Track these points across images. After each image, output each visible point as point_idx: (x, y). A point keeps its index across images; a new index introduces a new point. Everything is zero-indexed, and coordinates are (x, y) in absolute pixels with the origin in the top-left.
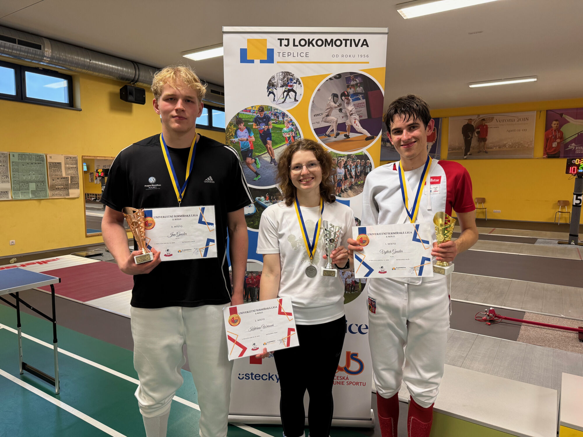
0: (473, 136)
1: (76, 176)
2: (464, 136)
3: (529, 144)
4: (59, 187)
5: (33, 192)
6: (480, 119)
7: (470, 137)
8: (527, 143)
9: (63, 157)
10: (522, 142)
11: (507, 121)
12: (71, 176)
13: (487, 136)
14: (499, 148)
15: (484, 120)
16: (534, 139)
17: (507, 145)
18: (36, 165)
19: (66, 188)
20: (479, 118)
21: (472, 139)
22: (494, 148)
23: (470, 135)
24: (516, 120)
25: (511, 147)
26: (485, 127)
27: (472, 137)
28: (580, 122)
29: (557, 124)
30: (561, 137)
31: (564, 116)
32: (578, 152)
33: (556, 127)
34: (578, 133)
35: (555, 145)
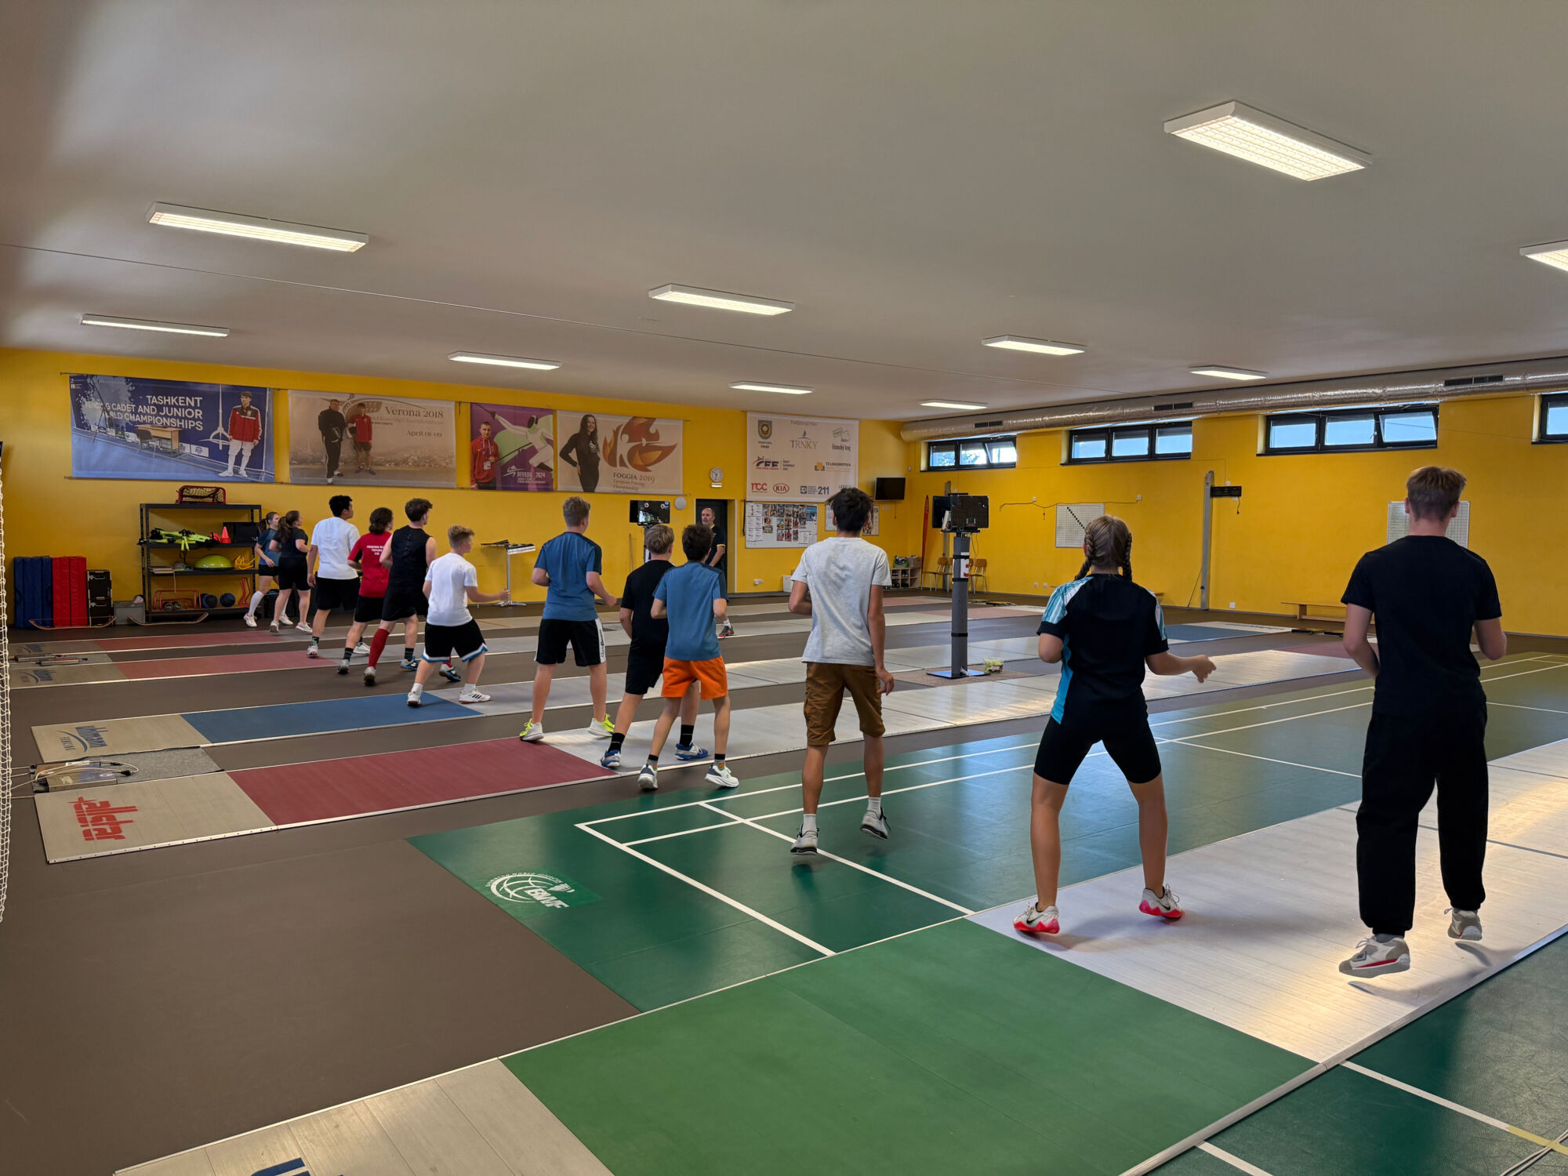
0: (343, 438)
2: (323, 434)
3: (447, 461)
6: (353, 402)
7: (336, 438)
8: (445, 459)
10: (436, 457)
11: (405, 413)
13: (370, 438)
14: (396, 465)
15: (362, 405)
16: (455, 454)
17: (409, 460)
20: (354, 399)
21: (342, 443)
22: (387, 465)
23: (337, 433)
24: (422, 414)
25: (416, 464)
26: (365, 420)
27: (341, 440)
28: (522, 430)
29: (489, 430)
30: (496, 454)
31: (497, 416)
32: (520, 481)
33: (488, 434)
34: (519, 449)
35: (487, 466)
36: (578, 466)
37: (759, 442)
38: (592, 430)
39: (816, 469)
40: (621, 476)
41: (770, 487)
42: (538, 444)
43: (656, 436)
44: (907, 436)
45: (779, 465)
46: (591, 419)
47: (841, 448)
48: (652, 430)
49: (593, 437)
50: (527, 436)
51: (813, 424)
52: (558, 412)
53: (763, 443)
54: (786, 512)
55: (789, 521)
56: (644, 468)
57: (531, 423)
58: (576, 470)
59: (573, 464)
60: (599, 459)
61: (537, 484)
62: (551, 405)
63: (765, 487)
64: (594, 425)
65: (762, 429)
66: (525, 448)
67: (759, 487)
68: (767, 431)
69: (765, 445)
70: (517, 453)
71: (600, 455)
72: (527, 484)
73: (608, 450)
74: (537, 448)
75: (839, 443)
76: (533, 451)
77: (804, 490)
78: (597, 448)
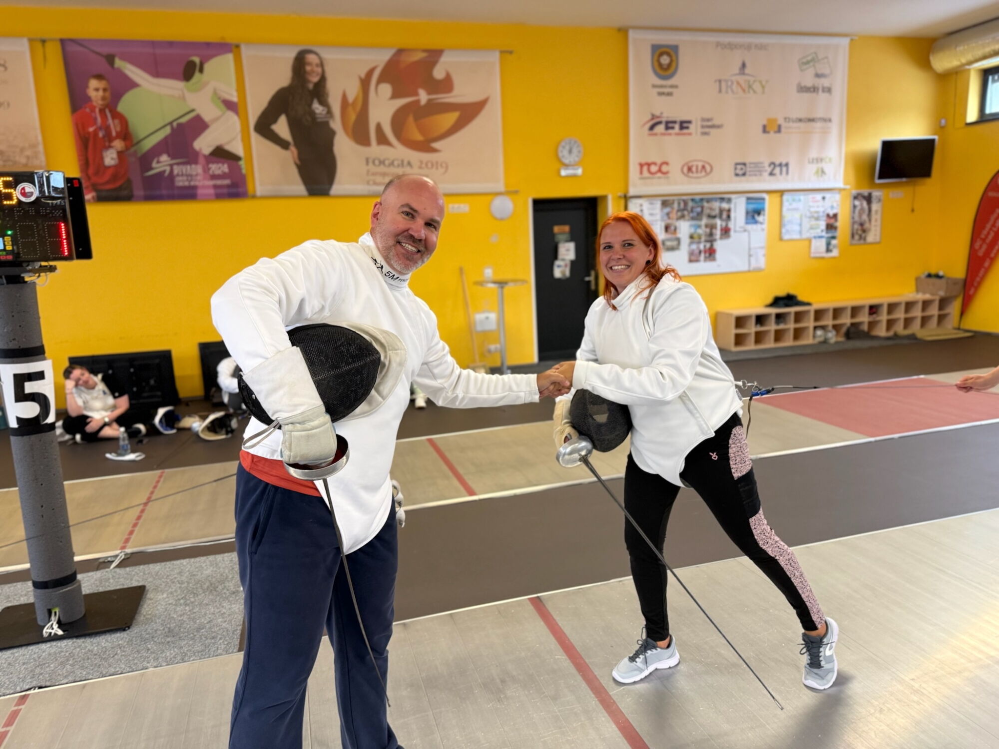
3: (28, 153)
8: (22, 150)
16: (40, 138)
28: (171, 87)
29: (105, 90)
30: (126, 135)
31: (118, 63)
32: (180, 182)
33: (103, 98)
34: (171, 123)
35: (110, 158)
36: (293, 148)
37: (654, 86)
38: (315, 79)
39: (765, 130)
40: (382, 162)
41: (675, 169)
42: (208, 110)
43: (447, 84)
44: (943, 62)
45: (692, 127)
46: (311, 58)
47: (814, 89)
48: (438, 73)
49: (319, 91)
50: (183, 98)
51: (761, 47)
52: (243, 48)
53: (662, 86)
54: (706, 211)
55: (712, 227)
56: (425, 146)
57: (188, 72)
58: (289, 157)
59: (284, 145)
60: (333, 133)
61: (215, 187)
62: (230, 36)
63: (664, 169)
64: (319, 70)
65: (659, 61)
66: (184, 120)
67: (654, 169)
68: (669, 65)
69: (666, 90)
70: (168, 130)
71: (336, 124)
72: (195, 188)
73: (353, 117)
74: (207, 117)
75: (809, 80)
76: (198, 125)
77: (742, 170)
78: (329, 112)
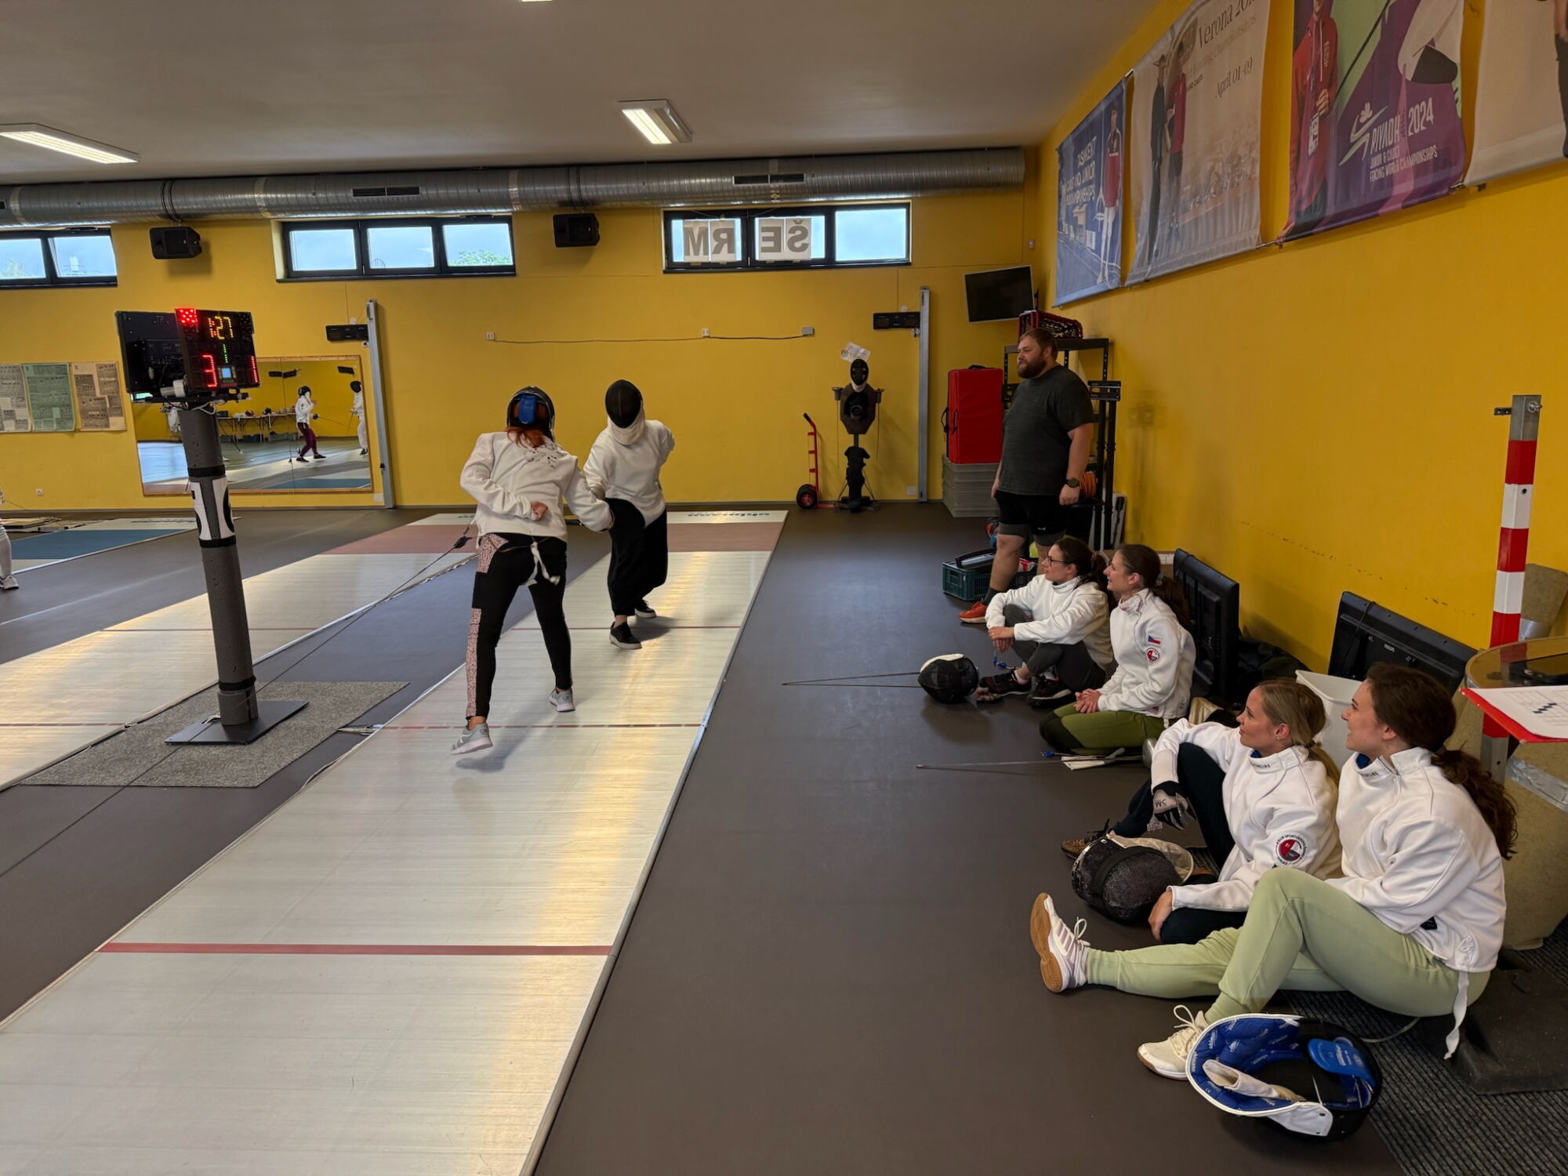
0: (1163, 153)
1: (116, 395)
2: (1153, 155)
4: (94, 413)
5: (59, 422)
9: (94, 365)
12: (109, 397)
13: (1183, 137)
15: (1181, 48)
18: (57, 380)
19: (105, 416)
21: (1162, 168)
27: (1161, 160)
30: (1332, 74)
35: (1313, 136)
